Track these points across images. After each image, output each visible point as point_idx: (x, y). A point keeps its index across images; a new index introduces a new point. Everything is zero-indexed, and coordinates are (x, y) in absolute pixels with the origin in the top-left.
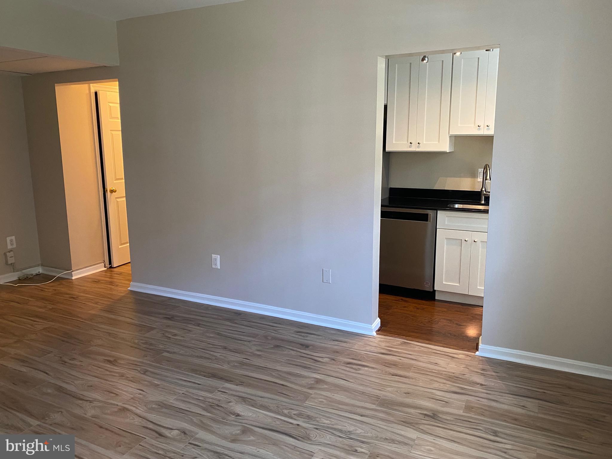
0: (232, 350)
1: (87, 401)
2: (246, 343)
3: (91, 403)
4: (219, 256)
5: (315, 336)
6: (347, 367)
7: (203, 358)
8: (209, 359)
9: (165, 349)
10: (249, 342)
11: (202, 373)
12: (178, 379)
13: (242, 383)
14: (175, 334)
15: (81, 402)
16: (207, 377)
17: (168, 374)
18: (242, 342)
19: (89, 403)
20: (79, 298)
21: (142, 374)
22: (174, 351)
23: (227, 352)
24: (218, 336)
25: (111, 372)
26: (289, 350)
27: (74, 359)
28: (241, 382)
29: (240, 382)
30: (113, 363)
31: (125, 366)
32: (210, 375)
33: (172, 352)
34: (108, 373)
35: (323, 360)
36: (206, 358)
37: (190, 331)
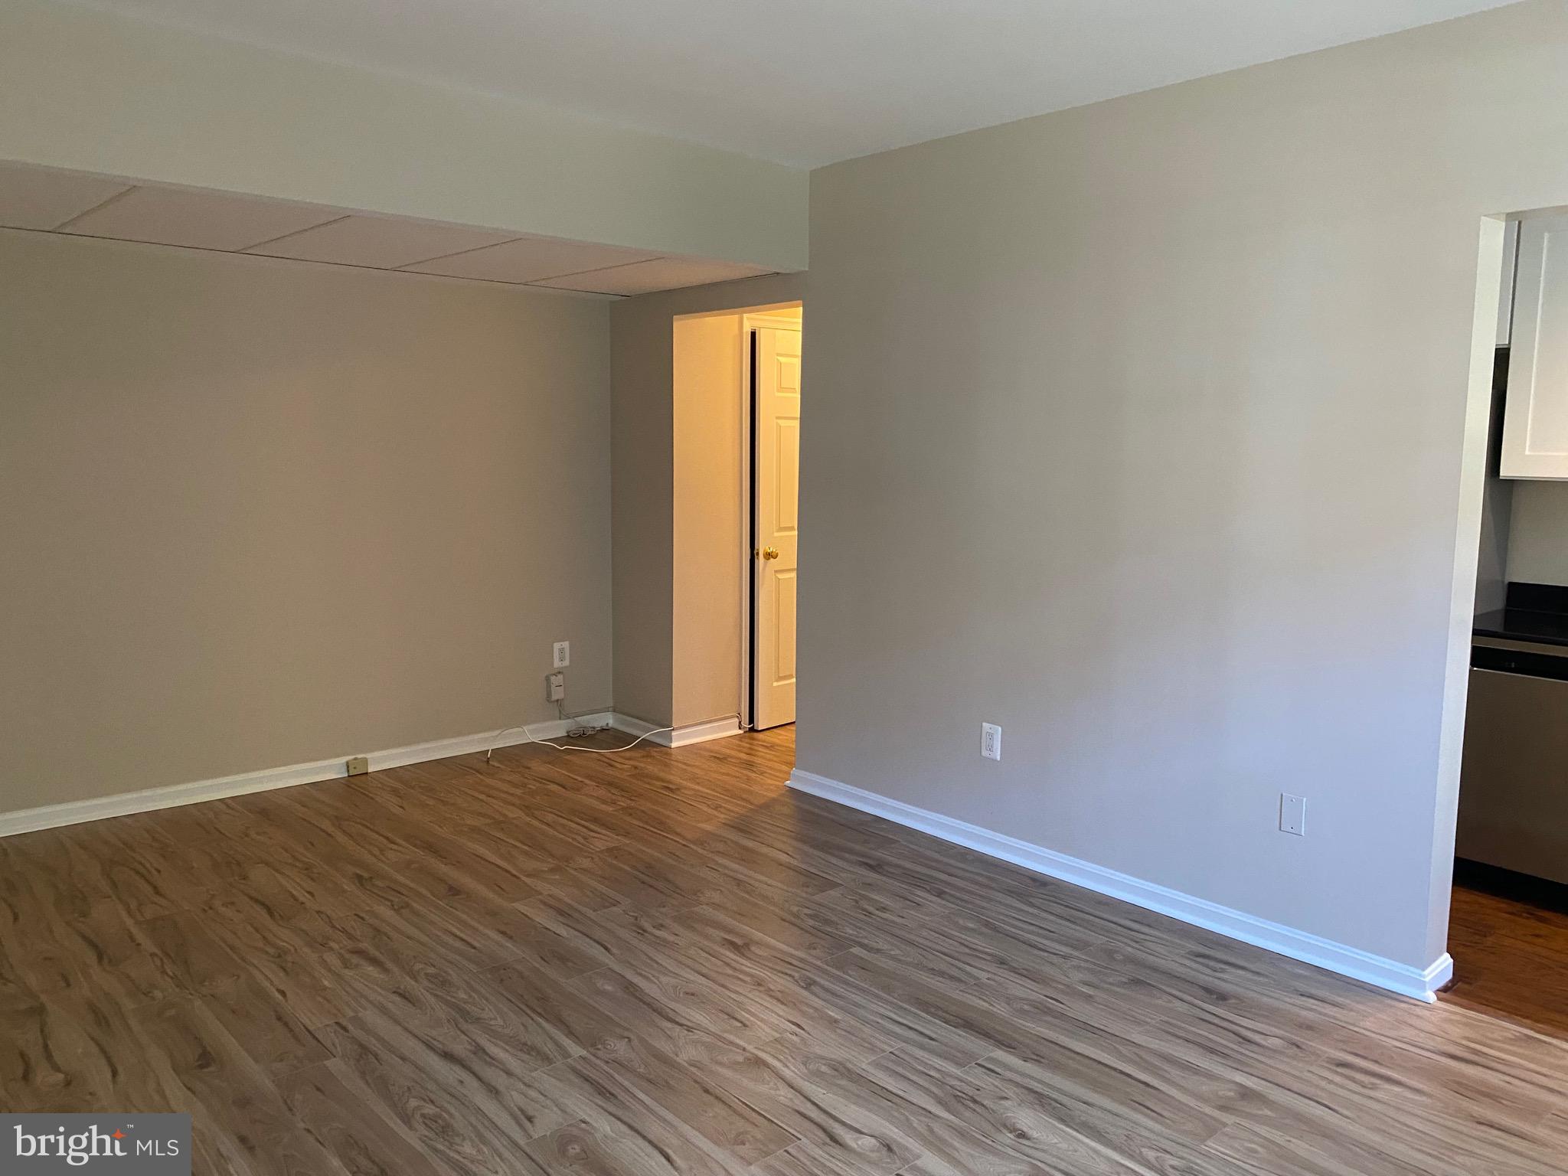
0: (1019, 969)
1: (681, 1025)
2: (1055, 959)
3: (690, 1033)
4: (1000, 728)
5: (1249, 975)
6: (1337, 1073)
7: (947, 977)
8: (960, 980)
9: (858, 937)
10: (1064, 957)
11: (940, 1013)
12: (883, 1016)
13: (1038, 1058)
14: (882, 905)
15: (669, 1025)
16: (952, 1024)
17: (863, 1002)
18: (1046, 954)
19: (686, 1032)
20: (683, 791)
21: (803, 987)
22: (879, 947)
23: (1006, 971)
24: (984, 930)
25: (735, 969)
26: (1170, 998)
27: (662, 926)
28: (1038, 1055)
29: (1034, 1053)
30: (742, 950)
31: (767, 963)
32: (960, 1021)
33: (872, 948)
34: (730, 972)
35: (1265, 1040)
36: (952, 978)
37: (919, 905)
